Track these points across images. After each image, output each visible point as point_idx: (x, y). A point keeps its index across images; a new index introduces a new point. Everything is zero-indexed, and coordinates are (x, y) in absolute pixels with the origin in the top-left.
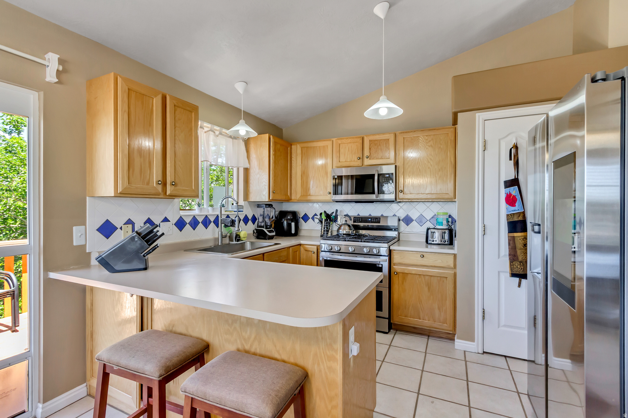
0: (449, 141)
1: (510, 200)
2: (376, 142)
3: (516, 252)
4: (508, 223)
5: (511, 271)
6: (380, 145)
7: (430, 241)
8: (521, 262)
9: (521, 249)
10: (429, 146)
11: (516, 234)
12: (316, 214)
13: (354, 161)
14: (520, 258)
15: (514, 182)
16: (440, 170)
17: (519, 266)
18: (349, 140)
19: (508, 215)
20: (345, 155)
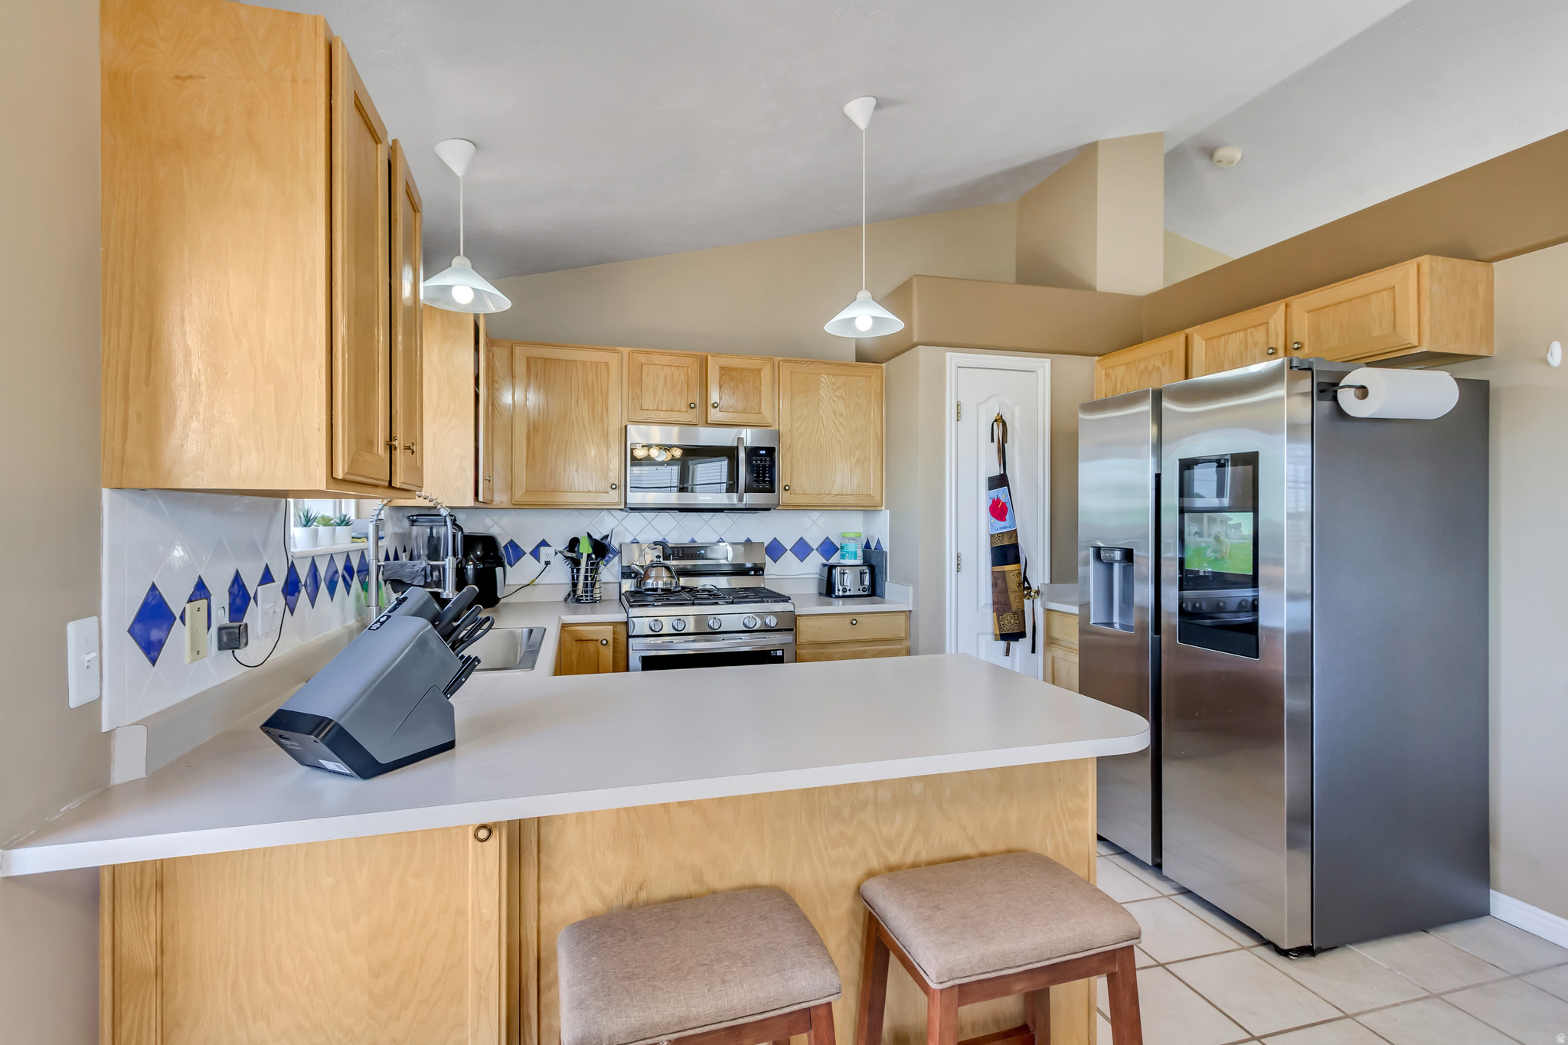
0: (873, 394)
1: (999, 510)
2: (734, 373)
3: (1008, 597)
4: (993, 549)
5: (1000, 628)
6: (741, 380)
7: (839, 590)
8: (1015, 613)
9: (1014, 592)
10: (838, 397)
11: (1007, 568)
12: (544, 540)
13: (679, 411)
14: (1014, 607)
15: (1000, 481)
16: (857, 448)
17: (1012, 621)
18: (666, 360)
19: (992, 536)
20: (655, 393)
